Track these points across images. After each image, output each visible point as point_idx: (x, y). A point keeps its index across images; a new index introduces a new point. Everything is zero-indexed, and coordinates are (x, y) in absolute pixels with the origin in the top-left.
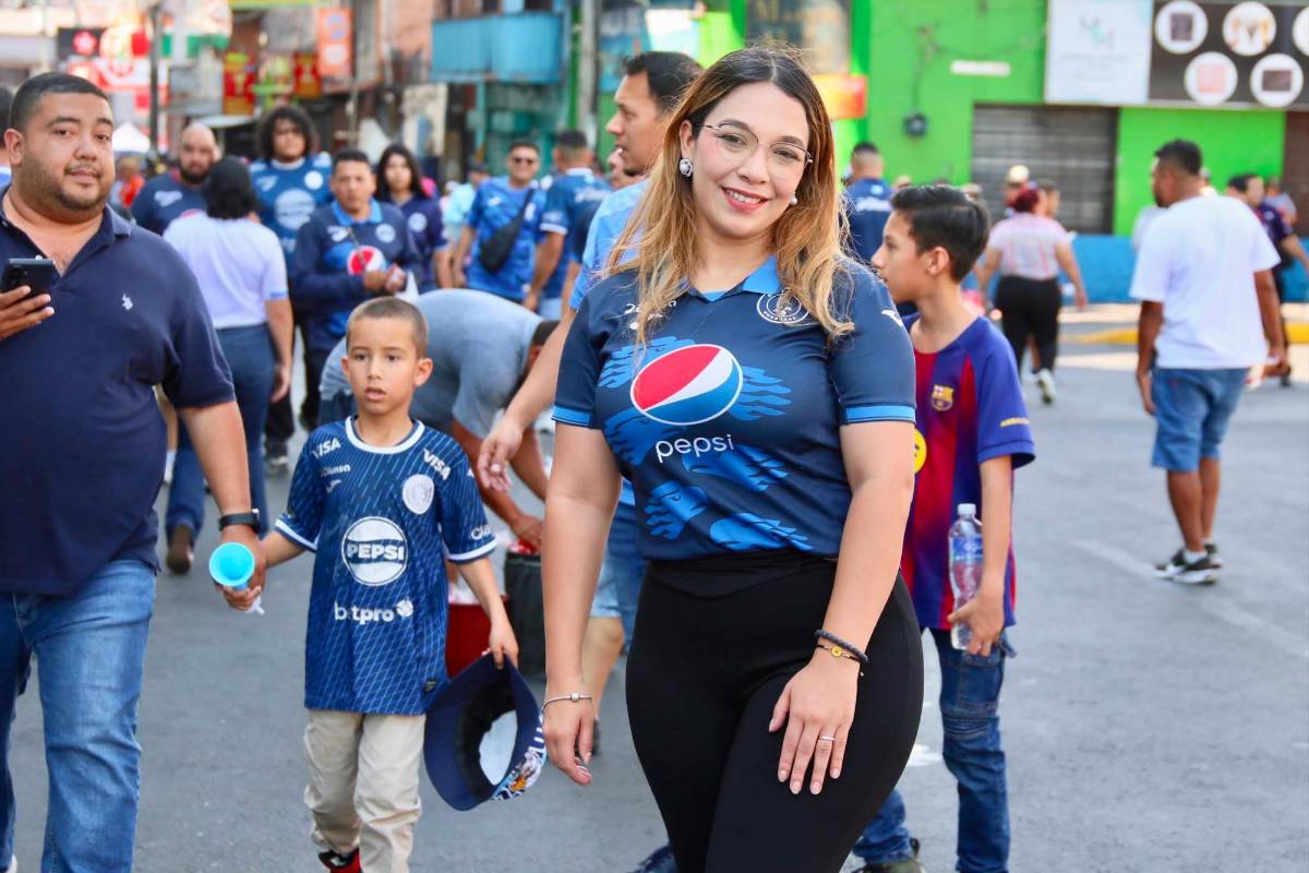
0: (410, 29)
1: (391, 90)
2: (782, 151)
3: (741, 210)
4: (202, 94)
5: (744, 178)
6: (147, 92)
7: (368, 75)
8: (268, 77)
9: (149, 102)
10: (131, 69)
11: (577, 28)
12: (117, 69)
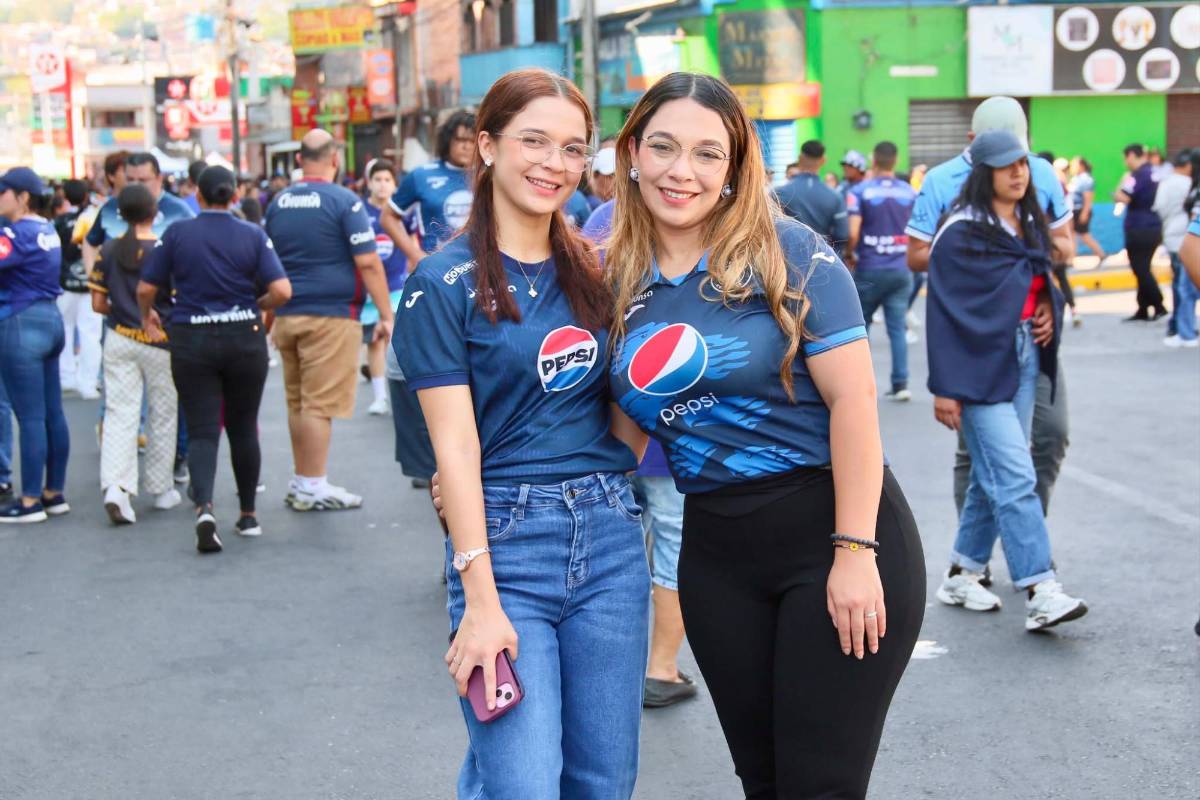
0: (442, 62)
1: (428, 113)
2: (705, 153)
3: (675, 205)
4: (274, 125)
5: (672, 178)
6: (230, 126)
7: (409, 103)
8: (326, 108)
9: (232, 133)
10: (215, 108)
11: (579, 55)
12: (204, 108)
